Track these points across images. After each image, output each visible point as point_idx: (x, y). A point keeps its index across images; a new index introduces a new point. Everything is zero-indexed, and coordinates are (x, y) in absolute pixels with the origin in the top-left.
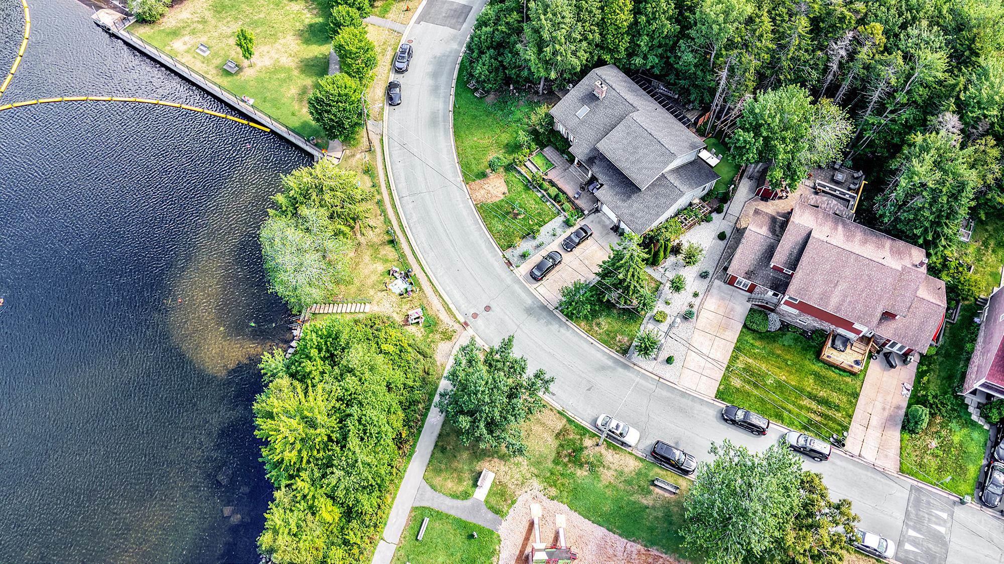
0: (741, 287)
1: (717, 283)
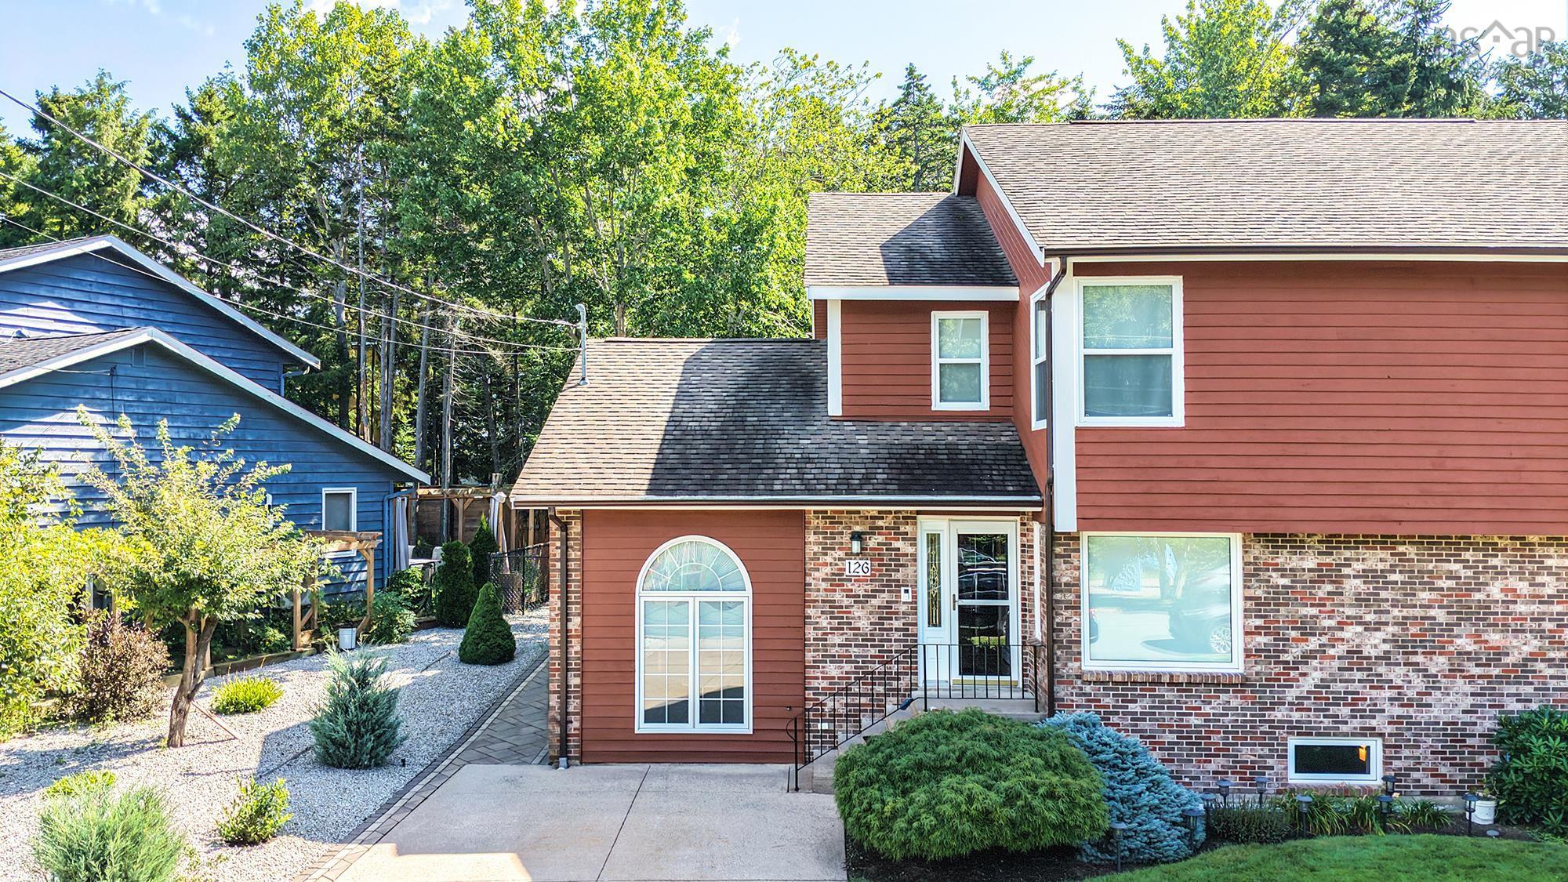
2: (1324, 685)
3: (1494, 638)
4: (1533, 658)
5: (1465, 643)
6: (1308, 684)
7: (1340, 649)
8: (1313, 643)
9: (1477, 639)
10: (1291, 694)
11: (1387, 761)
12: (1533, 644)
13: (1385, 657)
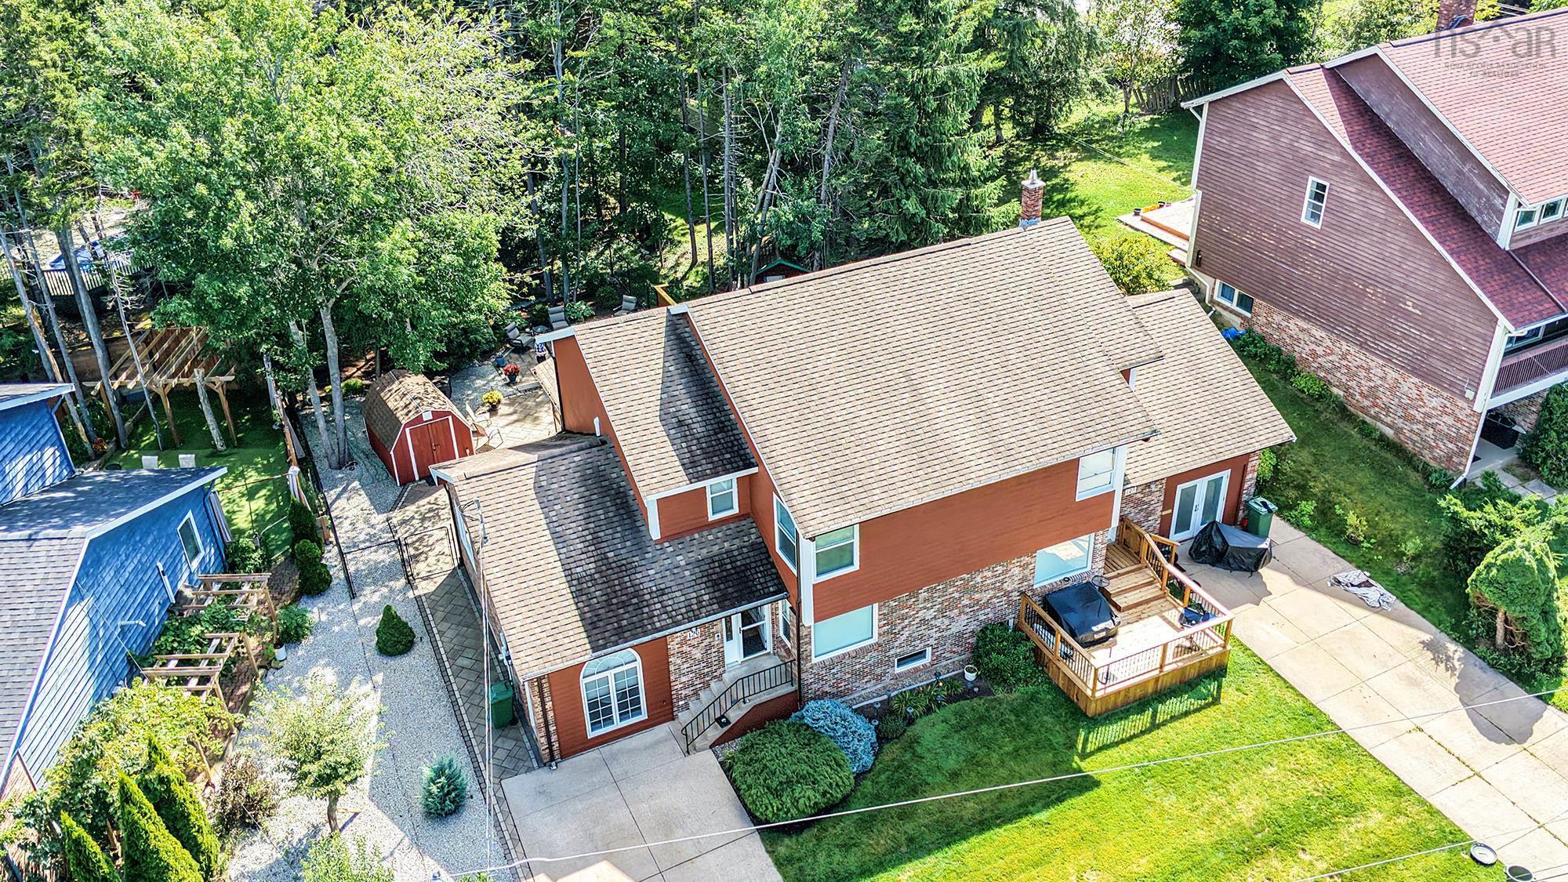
0: (618, 724)
1: (520, 787)
2: (910, 636)
3: (977, 596)
4: (991, 598)
5: (966, 602)
6: (904, 638)
7: (917, 620)
8: (906, 622)
9: (970, 598)
10: (896, 644)
11: (933, 654)
12: (992, 593)
13: (935, 618)
